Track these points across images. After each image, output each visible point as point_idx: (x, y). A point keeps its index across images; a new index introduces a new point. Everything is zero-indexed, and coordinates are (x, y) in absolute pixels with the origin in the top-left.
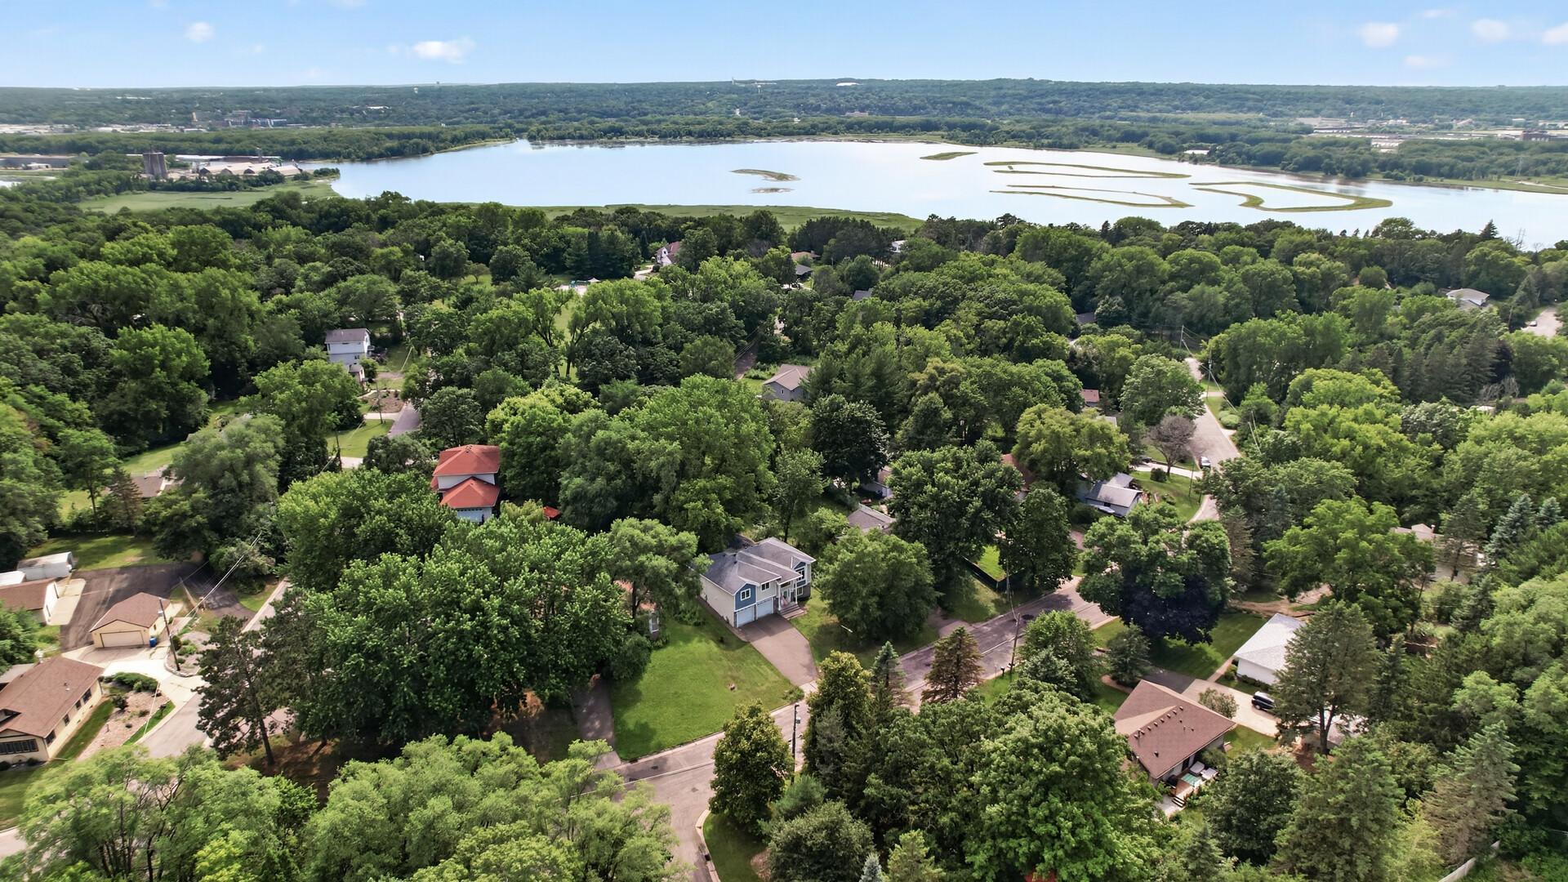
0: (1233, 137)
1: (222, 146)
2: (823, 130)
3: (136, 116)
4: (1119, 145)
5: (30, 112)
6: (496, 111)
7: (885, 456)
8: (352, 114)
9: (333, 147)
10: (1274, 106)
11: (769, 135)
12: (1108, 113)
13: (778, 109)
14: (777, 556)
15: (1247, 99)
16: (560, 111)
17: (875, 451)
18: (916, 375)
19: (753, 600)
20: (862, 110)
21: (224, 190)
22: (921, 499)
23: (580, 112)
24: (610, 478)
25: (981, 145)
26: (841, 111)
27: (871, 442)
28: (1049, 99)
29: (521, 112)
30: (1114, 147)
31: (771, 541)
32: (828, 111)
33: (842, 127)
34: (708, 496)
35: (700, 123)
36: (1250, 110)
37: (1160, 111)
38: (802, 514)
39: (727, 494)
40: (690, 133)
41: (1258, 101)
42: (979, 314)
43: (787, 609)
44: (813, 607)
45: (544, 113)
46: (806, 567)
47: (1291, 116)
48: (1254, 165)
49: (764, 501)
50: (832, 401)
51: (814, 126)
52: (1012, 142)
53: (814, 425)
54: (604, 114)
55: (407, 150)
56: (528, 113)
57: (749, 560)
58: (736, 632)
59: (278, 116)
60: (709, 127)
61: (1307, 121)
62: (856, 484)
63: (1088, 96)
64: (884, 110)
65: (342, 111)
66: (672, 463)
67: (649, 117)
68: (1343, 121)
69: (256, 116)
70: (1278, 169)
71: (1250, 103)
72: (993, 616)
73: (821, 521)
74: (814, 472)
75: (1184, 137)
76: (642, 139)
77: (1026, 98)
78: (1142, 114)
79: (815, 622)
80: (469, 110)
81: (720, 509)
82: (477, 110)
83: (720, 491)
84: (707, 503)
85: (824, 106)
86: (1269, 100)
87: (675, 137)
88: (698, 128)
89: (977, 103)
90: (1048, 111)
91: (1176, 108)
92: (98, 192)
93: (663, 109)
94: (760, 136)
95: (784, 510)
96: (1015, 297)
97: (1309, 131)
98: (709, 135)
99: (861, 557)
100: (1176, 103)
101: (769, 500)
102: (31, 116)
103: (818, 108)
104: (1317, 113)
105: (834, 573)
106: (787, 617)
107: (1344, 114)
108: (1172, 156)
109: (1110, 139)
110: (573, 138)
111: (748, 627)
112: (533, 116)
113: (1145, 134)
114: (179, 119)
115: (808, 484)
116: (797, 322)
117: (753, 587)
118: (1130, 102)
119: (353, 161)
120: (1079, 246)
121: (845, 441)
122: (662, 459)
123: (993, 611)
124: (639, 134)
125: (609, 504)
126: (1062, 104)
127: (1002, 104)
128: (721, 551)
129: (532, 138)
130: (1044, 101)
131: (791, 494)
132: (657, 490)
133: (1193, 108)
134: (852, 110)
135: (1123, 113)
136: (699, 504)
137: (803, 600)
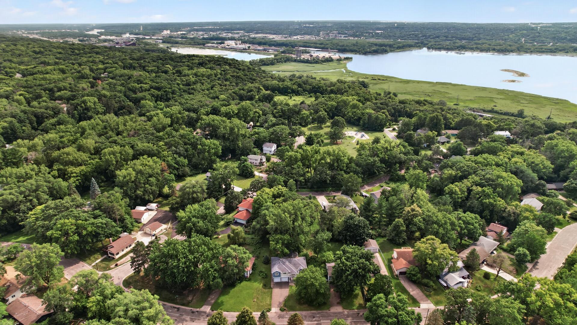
1: (323, 46)
2: (560, 51)
6: (421, 35)
8: (369, 34)
9: (355, 48)
11: (531, 52)
13: (544, 39)
16: (445, 37)
21: (314, 63)
23: (453, 37)
29: (429, 36)
33: (571, 50)
35: (501, 45)
39: (286, 242)
45: (438, 37)
55: (379, 51)
56: (431, 37)
59: (346, 34)
60: (504, 47)
65: (367, 33)
67: (480, 42)
69: (339, 34)
81: (279, 246)
83: (284, 240)
84: (277, 243)
85: (568, 38)
92: (280, 62)
93: (488, 38)
94: (527, 52)
102: (279, 32)
112: (433, 38)
114: (317, 34)
119: (360, 54)
120: (571, 152)
124: (472, 49)
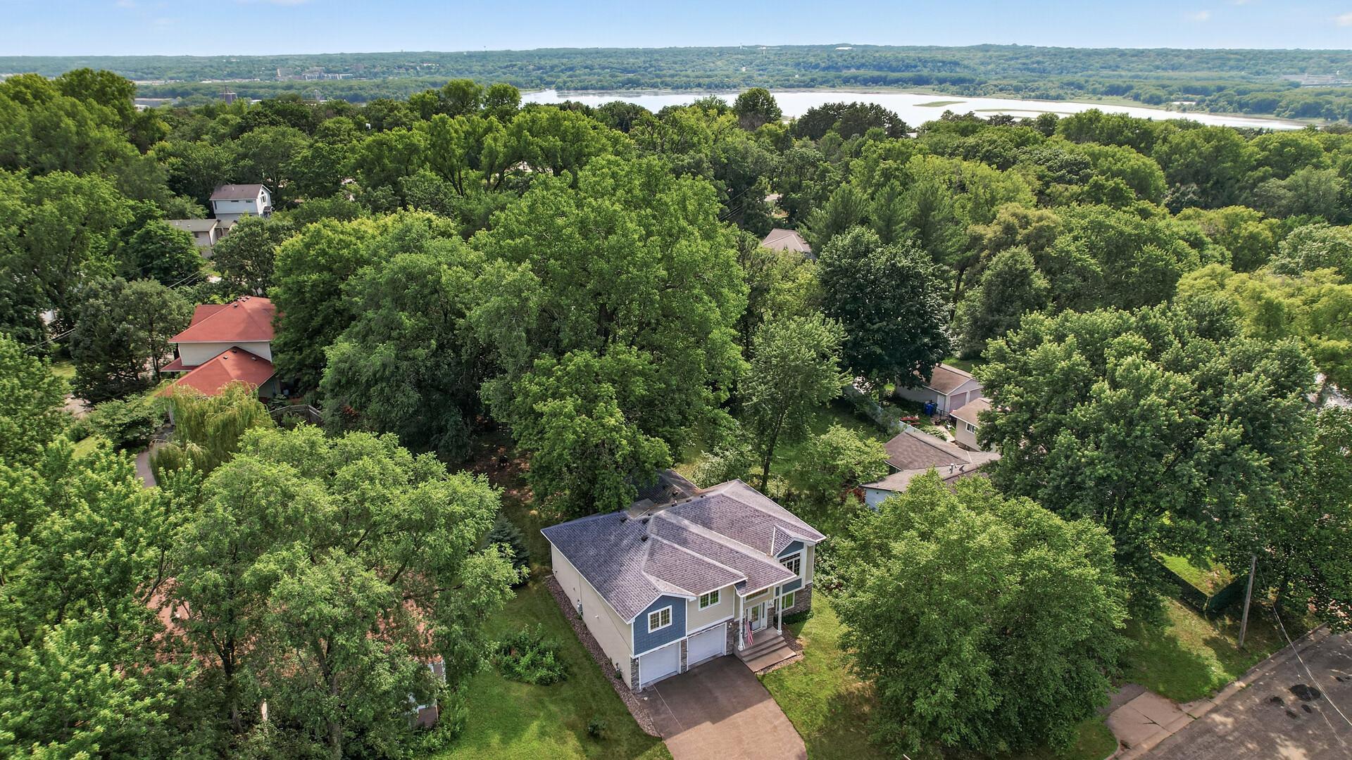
0: (1220, 89)
3: (232, 72)
4: (1104, 97)
5: (151, 70)
6: (531, 67)
7: (946, 341)
8: (407, 70)
10: (1256, 65)
12: (1090, 72)
13: (781, 67)
14: (740, 526)
15: (1229, 59)
16: (586, 68)
17: (930, 330)
18: (980, 229)
19: (678, 630)
20: (858, 68)
22: (1081, 412)
23: (603, 68)
24: (405, 344)
25: (971, 96)
26: (838, 69)
27: (923, 314)
28: (1034, 59)
29: (552, 68)
30: (1100, 99)
31: (732, 489)
32: (827, 68)
33: (839, 81)
34: (594, 388)
35: (709, 77)
36: (1232, 68)
37: (1141, 71)
38: (796, 435)
39: (639, 388)
40: (699, 85)
41: (1239, 60)
42: (1040, 178)
43: (759, 650)
44: (815, 641)
45: (572, 69)
46: (803, 553)
47: (1274, 74)
48: (1246, 113)
49: (723, 406)
50: (856, 240)
51: (813, 80)
52: (1000, 94)
53: (824, 282)
54: (625, 71)
56: (558, 69)
57: (678, 535)
58: (632, 704)
59: (346, 71)
60: (717, 80)
61: (1293, 78)
62: (890, 389)
63: (1071, 58)
64: (880, 68)
65: (400, 67)
66: (518, 313)
67: (664, 72)
68: (1330, 77)
69: (328, 71)
70: (1272, 116)
71: (1232, 63)
72: (1223, 685)
73: (836, 451)
74: (824, 356)
75: (1171, 89)
76: (656, 90)
77: (1011, 59)
78: (1123, 73)
79: (821, 685)
80: (507, 67)
81: (616, 417)
82: (513, 66)
83: (622, 378)
84: (589, 404)
85: (823, 65)
86: (1250, 60)
87: (686, 88)
88: (707, 81)
89: (966, 62)
90: (1033, 70)
91: (1158, 68)
93: (677, 66)
95: (762, 429)
96: (1088, 158)
97: (1297, 85)
98: (716, 86)
99: (957, 555)
100: (1157, 63)
101: (733, 405)
102: (152, 73)
103: (816, 66)
104: (1303, 70)
105: (880, 590)
106: (756, 667)
107: (1330, 72)
108: (1160, 106)
109: (1094, 92)
110: (595, 88)
111: (666, 687)
112: (562, 71)
113: (1130, 88)
114: (266, 75)
115: (811, 377)
116: (796, 187)
117: (679, 603)
118: (1111, 63)
121: (878, 310)
122: (495, 301)
123: (1217, 670)
124: (654, 86)
125: (401, 398)
126: (1047, 64)
127: (989, 64)
128: (620, 507)
129: (558, 88)
130: (1028, 61)
131: (780, 396)
132: (492, 370)
133: (1174, 68)
134: (848, 68)
135: (1105, 72)
136: (569, 405)
137: (794, 619)
